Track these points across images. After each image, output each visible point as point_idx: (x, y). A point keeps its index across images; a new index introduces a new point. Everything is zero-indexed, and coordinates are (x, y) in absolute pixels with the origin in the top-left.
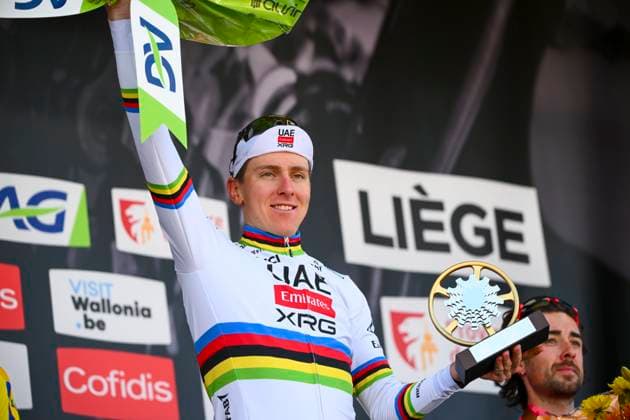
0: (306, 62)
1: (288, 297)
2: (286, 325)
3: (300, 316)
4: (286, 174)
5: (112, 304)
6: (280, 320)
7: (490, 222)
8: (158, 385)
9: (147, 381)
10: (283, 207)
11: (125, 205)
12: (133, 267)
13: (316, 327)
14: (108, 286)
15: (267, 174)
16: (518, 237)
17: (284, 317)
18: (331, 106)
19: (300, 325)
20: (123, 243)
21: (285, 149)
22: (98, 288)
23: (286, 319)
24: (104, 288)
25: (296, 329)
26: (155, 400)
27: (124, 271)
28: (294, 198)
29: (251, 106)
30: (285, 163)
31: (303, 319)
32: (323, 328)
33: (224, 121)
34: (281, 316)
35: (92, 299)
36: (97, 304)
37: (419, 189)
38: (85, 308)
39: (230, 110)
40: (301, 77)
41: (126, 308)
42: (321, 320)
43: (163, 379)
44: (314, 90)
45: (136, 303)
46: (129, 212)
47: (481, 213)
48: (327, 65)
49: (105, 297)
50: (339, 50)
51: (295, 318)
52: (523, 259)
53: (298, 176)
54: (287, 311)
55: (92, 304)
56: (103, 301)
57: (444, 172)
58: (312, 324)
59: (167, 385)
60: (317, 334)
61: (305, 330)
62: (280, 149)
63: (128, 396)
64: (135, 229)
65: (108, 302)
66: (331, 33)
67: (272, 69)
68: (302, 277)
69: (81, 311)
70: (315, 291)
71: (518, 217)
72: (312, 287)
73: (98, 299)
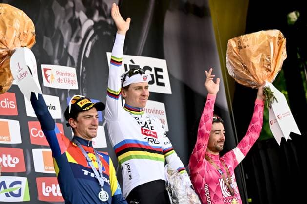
0: (96, 18)
4: (144, 88)
7: (153, 72)
11: (45, 70)
13: (153, 142)
15: (138, 89)
16: (161, 77)
18: (105, 33)
20: (46, 83)
21: (144, 81)
27: (46, 94)
29: (81, 34)
31: (150, 140)
33: (73, 40)
37: (132, 61)
40: (95, 23)
42: (155, 140)
44: (99, 27)
45: (51, 105)
46: (47, 72)
47: (151, 69)
48: (103, 18)
50: (106, 13)
51: (147, 140)
52: (163, 84)
57: (139, 55)
60: (154, 144)
61: (150, 143)
64: (49, 78)
66: (104, 7)
67: (86, 20)
71: (161, 70)
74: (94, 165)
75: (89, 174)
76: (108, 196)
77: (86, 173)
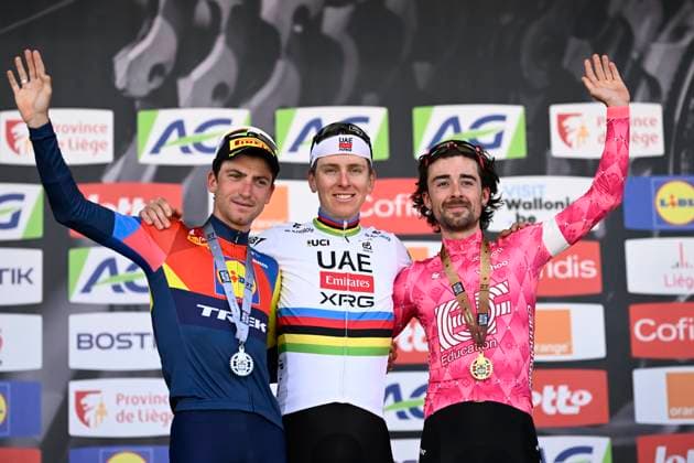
1: (331, 281)
2: (328, 306)
3: (341, 296)
4: (344, 170)
5: (544, 201)
6: (323, 302)
8: (583, 265)
9: (573, 261)
10: (342, 197)
11: (562, 118)
12: (567, 168)
13: (355, 304)
14: (541, 187)
15: (331, 171)
17: (326, 298)
19: (340, 304)
20: (558, 149)
21: (345, 152)
22: (531, 190)
23: (328, 301)
24: (537, 191)
25: (337, 308)
26: (580, 277)
27: (558, 172)
28: (352, 188)
30: (343, 162)
31: (343, 298)
32: (361, 303)
33: (665, 35)
34: (323, 298)
35: (524, 200)
36: (530, 204)
38: (517, 207)
39: (671, 26)
41: (557, 204)
42: (360, 298)
43: (589, 259)
45: (568, 199)
46: (566, 123)
49: (538, 196)
51: (336, 299)
53: (355, 171)
54: (329, 293)
55: (524, 204)
56: (535, 201)
58: (351, 302)
59: (591, 263)
60: (356, 309)
61: (346, 307)
62: (341, 152)
63: (554, 277)
64: (570, 137)
65: (540, 201)
68: (347, 260)
69: (514, 210)
70: (357, 272)
72: (354, 269)
73: (531, 200)
74: (235, 291)
75: (214, 314)
76: (252, 365)
77: (207, 311)
